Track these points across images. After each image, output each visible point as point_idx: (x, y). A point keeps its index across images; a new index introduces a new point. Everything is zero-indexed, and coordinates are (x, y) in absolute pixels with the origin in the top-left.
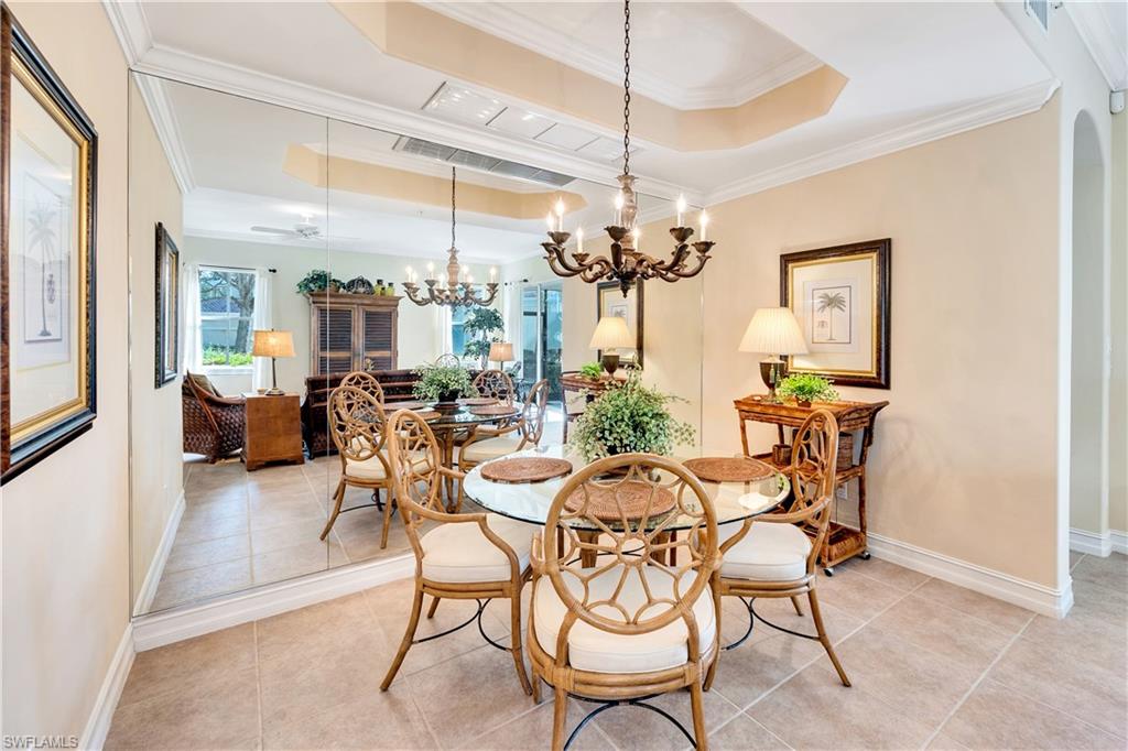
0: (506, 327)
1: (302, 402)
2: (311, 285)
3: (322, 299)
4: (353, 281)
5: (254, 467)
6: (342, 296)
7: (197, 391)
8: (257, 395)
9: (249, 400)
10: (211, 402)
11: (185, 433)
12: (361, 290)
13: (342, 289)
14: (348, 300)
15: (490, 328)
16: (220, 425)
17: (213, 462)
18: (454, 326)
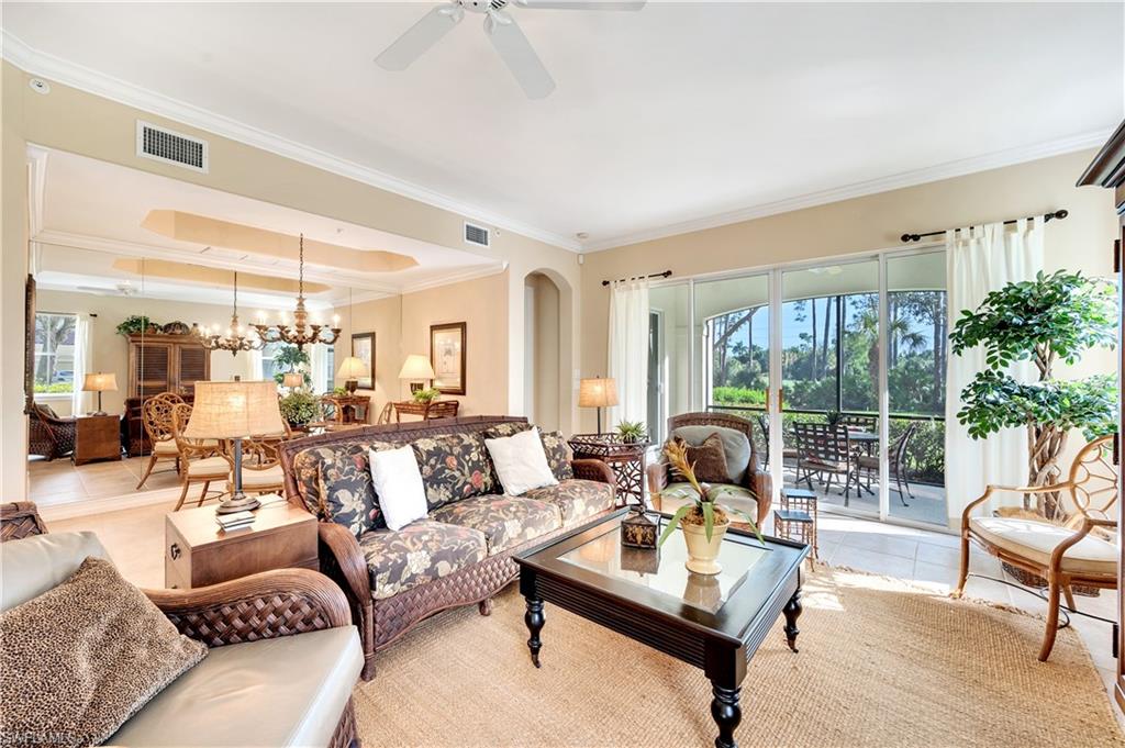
0: (312, 362)
1: (121, 418)
2: (131, 328)
3: (138, 339)
4: (170, 325)
5: (81, 463)
6: (159, 336)
7: (41, 415)
8: (85, 416)
9: (80, 420)
10: (50, 422)
11: (30, 442)
12: (179, 332)
13: (159, 331)
14: (165, 340)
16: (56, 436)
17: (50, 460)
18: (264, 361)
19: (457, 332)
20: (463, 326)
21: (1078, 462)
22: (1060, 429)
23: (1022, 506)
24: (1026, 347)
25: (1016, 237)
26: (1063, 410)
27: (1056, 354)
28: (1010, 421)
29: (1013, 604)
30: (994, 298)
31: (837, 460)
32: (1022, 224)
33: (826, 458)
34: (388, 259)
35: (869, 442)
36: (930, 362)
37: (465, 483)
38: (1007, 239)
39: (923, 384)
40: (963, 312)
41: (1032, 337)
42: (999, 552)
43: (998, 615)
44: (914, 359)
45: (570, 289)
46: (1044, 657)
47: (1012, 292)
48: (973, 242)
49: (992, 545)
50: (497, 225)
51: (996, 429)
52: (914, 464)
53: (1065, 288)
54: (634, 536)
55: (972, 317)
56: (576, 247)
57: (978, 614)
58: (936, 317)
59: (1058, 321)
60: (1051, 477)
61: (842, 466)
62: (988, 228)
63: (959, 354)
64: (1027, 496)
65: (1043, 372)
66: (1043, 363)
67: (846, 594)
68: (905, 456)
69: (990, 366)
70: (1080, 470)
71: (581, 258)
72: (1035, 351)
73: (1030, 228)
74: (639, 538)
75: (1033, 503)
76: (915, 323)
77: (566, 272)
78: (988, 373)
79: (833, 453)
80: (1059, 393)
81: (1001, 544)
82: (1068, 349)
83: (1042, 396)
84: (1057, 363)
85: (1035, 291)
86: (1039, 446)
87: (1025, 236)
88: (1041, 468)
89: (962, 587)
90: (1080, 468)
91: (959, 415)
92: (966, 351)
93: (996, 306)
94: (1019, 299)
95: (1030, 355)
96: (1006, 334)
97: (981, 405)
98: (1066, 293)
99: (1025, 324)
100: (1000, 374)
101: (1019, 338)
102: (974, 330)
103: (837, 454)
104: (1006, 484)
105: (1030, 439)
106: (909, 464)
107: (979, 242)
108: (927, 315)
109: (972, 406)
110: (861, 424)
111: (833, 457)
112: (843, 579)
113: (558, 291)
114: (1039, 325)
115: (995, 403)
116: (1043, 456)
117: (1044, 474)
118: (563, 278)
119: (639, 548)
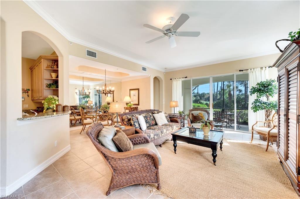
0: (91, 98)
15: (87, 98)
18: (79, 98)
19: (137, 91)
20: (138, 89)
21: (273, 116)
22: (271, 110)
23: (264, 126)
24: (264, 94)
25: (263, 71)
26: (271, 106)
27: (270, 96)
28: (261, 109)
29: (261, 144)
30: (258, 84)
31: (224, 119)
32: (264, 68)
33: (222, 119)
34: (121, 74)
35: (231, 115)
36: (243, 96)
37: (151, 123)
38: (261, 72)
39: (242, 102)
40: (252, 87)
41: (265, 92)
42: (259, 133)
43: (259, 145)
44: (239, 96)
45: (162, 81)
46: (266, 151)
47: (261, 83)
48: (254, 72)
49: (258, 132)
50: (148, 67)
51: (258, 110)
52: (241, 121)
53: (271, 83)
54: (192, 130)
55: (254, 88)
56: (164, 71)
57: (255, 145)
58: (245, 85)
59: (270, 89)
60: (269, 120)
61: (226, 120)
62: (257, 69)
63: (251, 95)
64: (265, 123)
65: (268, 99)
66: (268, 97)
67: (229, 143)
68: (239, 119)
69: (257, 98)
70: (274, 118)
71: (165, 73)
72: (266, 95)
73: (265, 69)
74: (193, 131)
75: (266, 125)
76: (240, 87)
77: (162, 77)
78: (257, 99)
79: (223, 117)
80: (271, 103)
81: (259, 131)
82: (272, 95)
83: (267, 104)
84: (270, 97)
85: (266, 83)
86: (267, 114)
87: (265, 71)
88: (267, 118)
89: (252, 141)
90: (274, 117)
91: (251, 108)
92: (253, 95)
93: (259, 86)
94: (263, 84)
95: (265, 96)
96: (260, 91)
97: (256, 106)
98: (272, 84)
99: (264, 90)
100: (259, 99)
101: (263, 92)
102: (254, 90)
103: (224, 118)
104: (261, 121)
105: (265, 112)
106: (240, 120)
107: (255, 72)
108: (243, 85)
109: (254, 106)
110: (229, 111)
111: (223, 118)
112: (228, 141)
113: (159, 81)
114: (267, 90)
115: (258, 105)
116: (268, 116)
117: (268, 119)
118: (161, 78)
119: (193, 132)
